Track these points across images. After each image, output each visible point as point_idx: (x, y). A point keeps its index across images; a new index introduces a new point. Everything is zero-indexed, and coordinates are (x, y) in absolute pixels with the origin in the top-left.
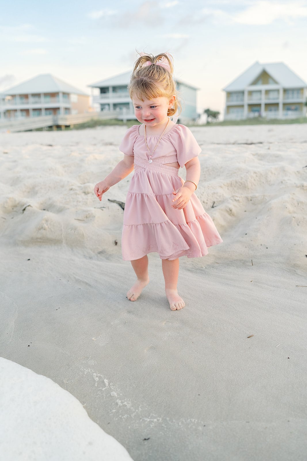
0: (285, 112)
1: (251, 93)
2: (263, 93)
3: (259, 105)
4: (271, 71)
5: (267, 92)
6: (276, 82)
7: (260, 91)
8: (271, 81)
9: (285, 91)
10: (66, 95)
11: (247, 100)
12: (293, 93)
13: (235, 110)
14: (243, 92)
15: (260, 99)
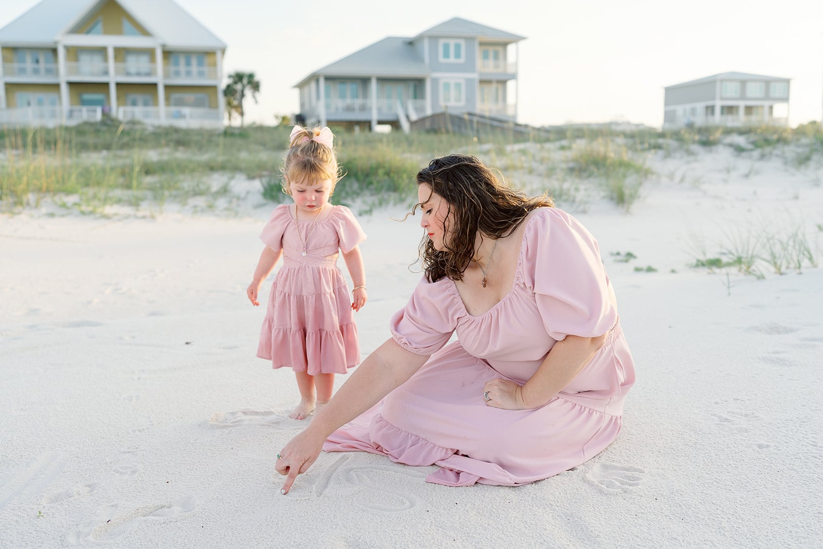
0: (173, 109)
1: (75, 52)
2: (111, 53)
3: (103, 86)
5: (122, 53)
6: (143, 31)
7: (102, 51)
8: (126, 25)
9: (168, 54)
11: (64, 72)
12: (188, 64)
13: (33, 96)
14: (52, 50)
15: (106, 73)
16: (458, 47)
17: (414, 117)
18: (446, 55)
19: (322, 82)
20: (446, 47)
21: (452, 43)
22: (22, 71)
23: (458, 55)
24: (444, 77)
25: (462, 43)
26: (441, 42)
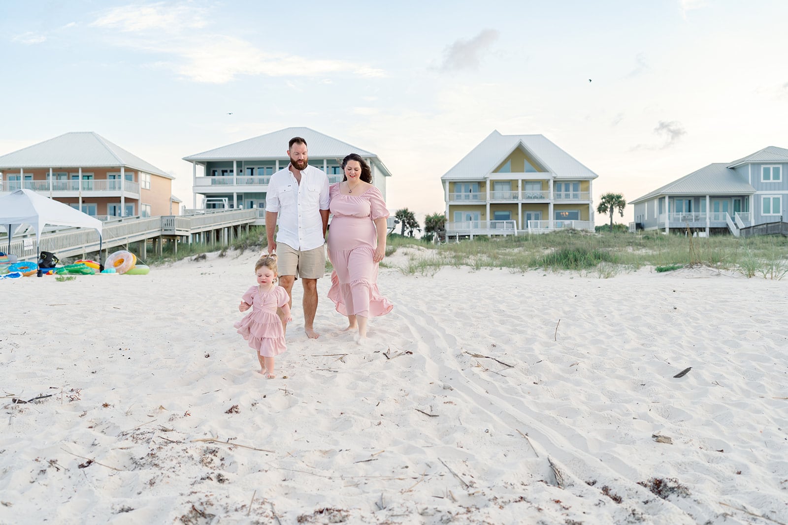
0: (559, 221)
2: (520, 184)
3: (513, 206)
4: (533, 148)
5: (527, 183)
6: (541, 168)
7: (514, 183)
9: (557, 183)
10: (132, 173)
11: (489, 197)
13: (464, 214)
14: (481, 184)
15: (516, 197)
16: (776, 171)
17: (742, 225)
18: (767, 177)
19: (667, 199)
20: (767, 171)
21: (771, 167)
22: (459, 197)
23: (776, 177)
24: (764, 193)
25: (781, 166)
26: (763, 167)
